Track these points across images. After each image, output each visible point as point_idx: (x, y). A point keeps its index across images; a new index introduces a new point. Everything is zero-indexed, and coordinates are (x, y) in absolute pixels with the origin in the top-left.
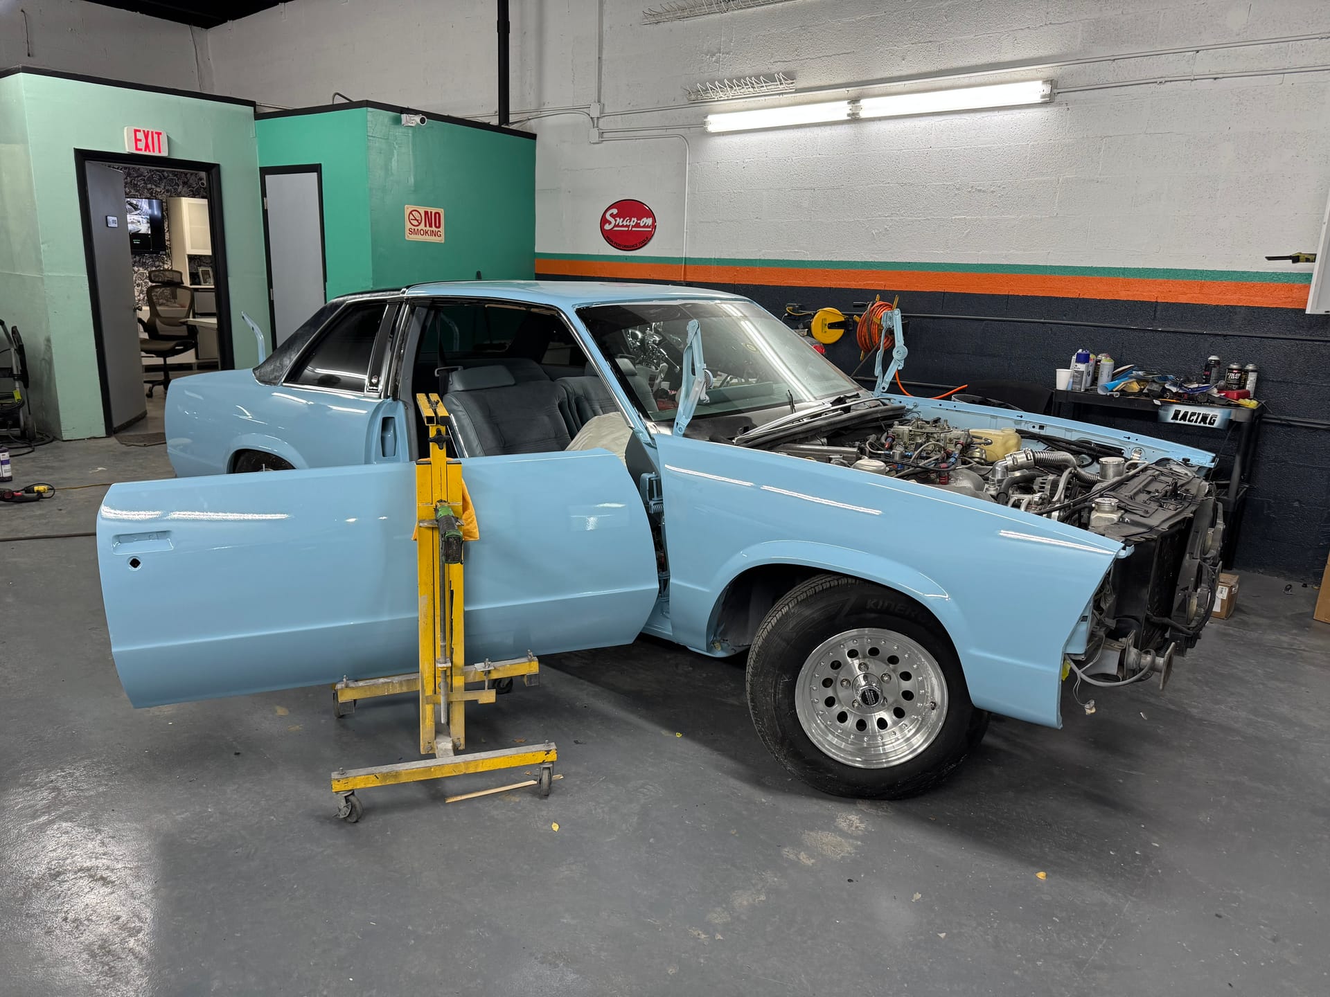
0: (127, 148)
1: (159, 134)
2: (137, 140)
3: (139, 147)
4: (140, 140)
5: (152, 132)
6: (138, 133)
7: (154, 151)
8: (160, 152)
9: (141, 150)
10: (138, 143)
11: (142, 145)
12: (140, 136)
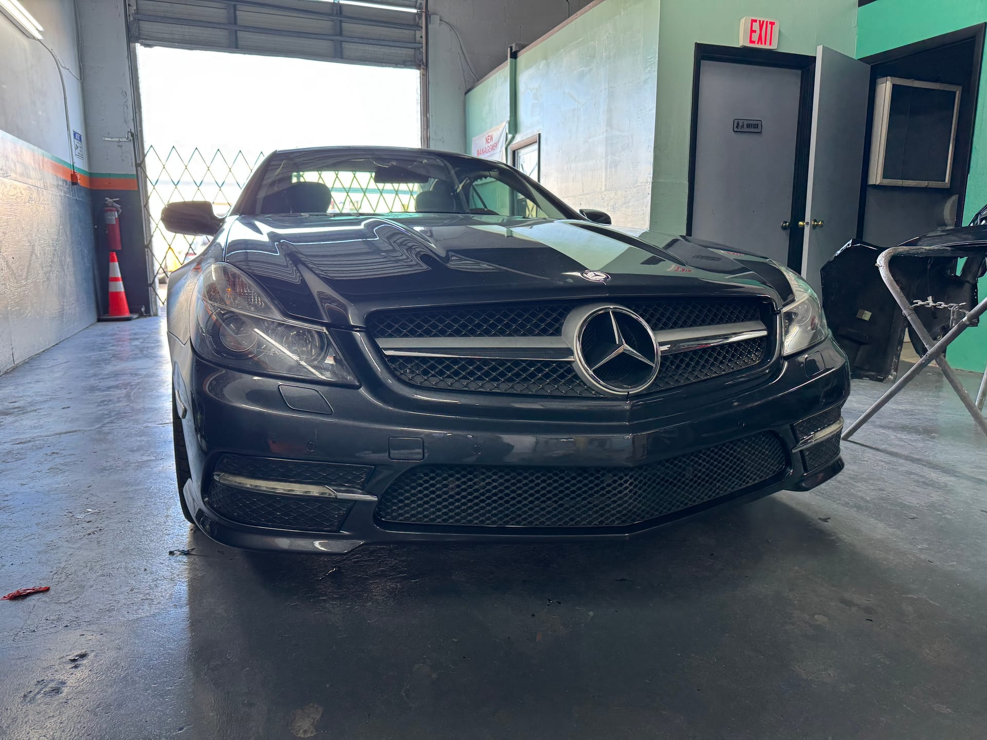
0: (741, 41)
1: (772, 24)
2: (752, 31)
3: (753, 40)
4: (755, 31)
5: (767, 22)
6: (754, 23)
7: (765, 44)
8: (770, 44)
9: (754, 42)
10: (753, 34)
11: (755, 37)
12: (756, 26)
